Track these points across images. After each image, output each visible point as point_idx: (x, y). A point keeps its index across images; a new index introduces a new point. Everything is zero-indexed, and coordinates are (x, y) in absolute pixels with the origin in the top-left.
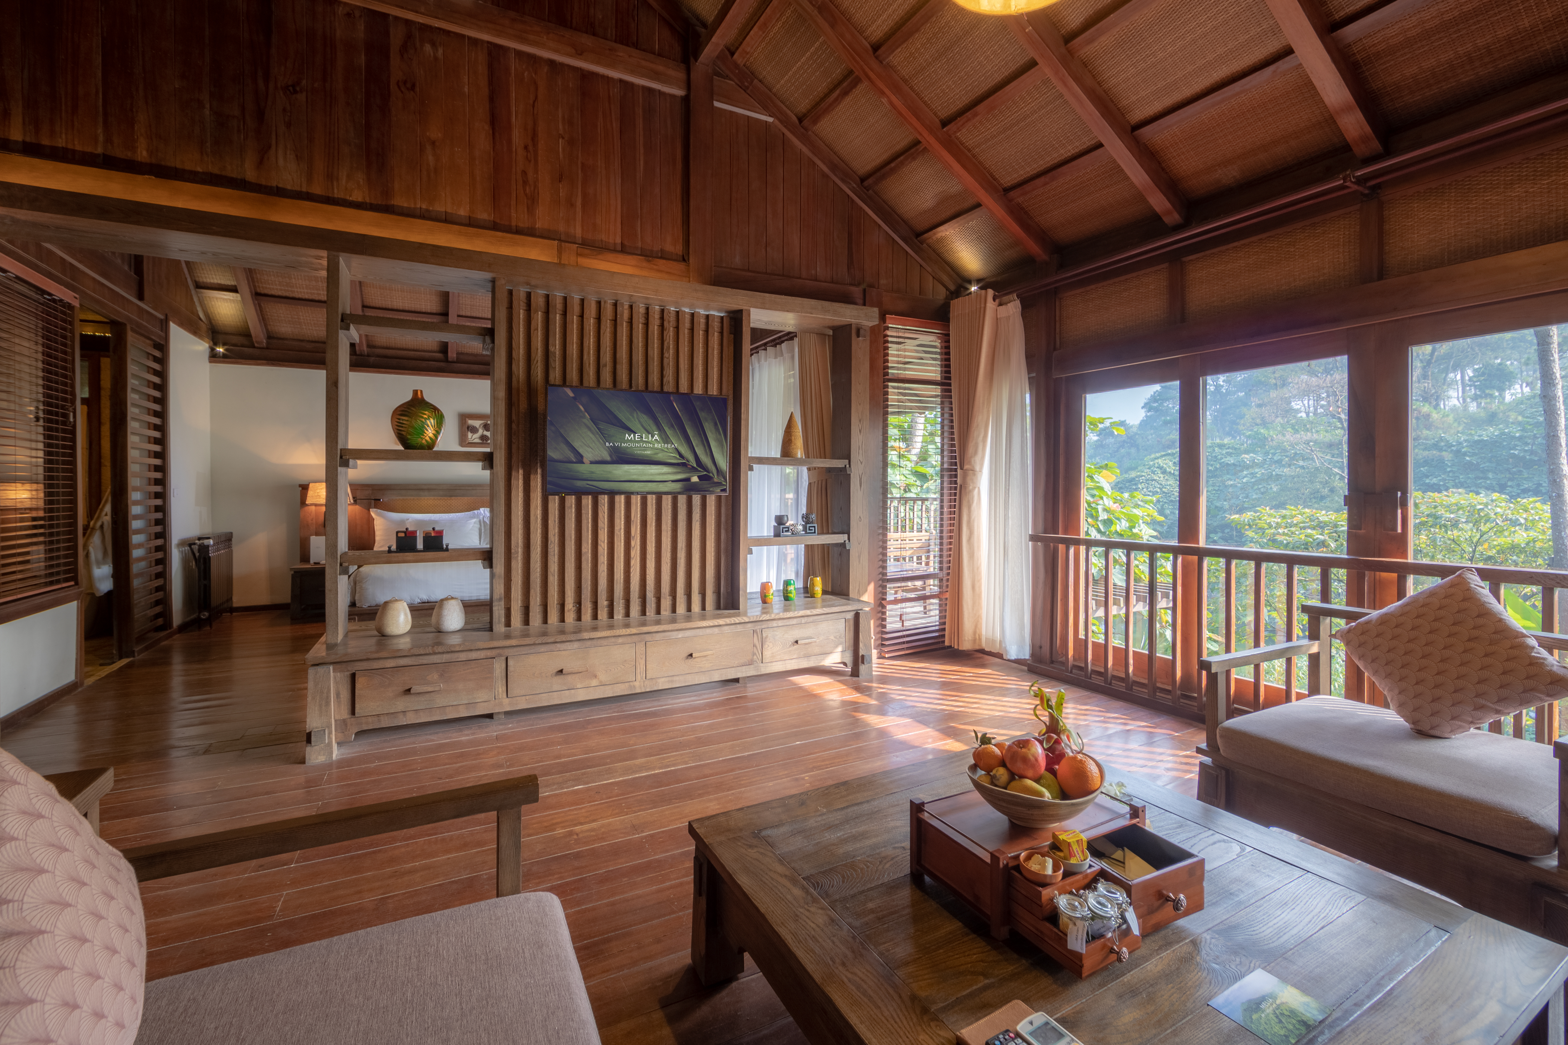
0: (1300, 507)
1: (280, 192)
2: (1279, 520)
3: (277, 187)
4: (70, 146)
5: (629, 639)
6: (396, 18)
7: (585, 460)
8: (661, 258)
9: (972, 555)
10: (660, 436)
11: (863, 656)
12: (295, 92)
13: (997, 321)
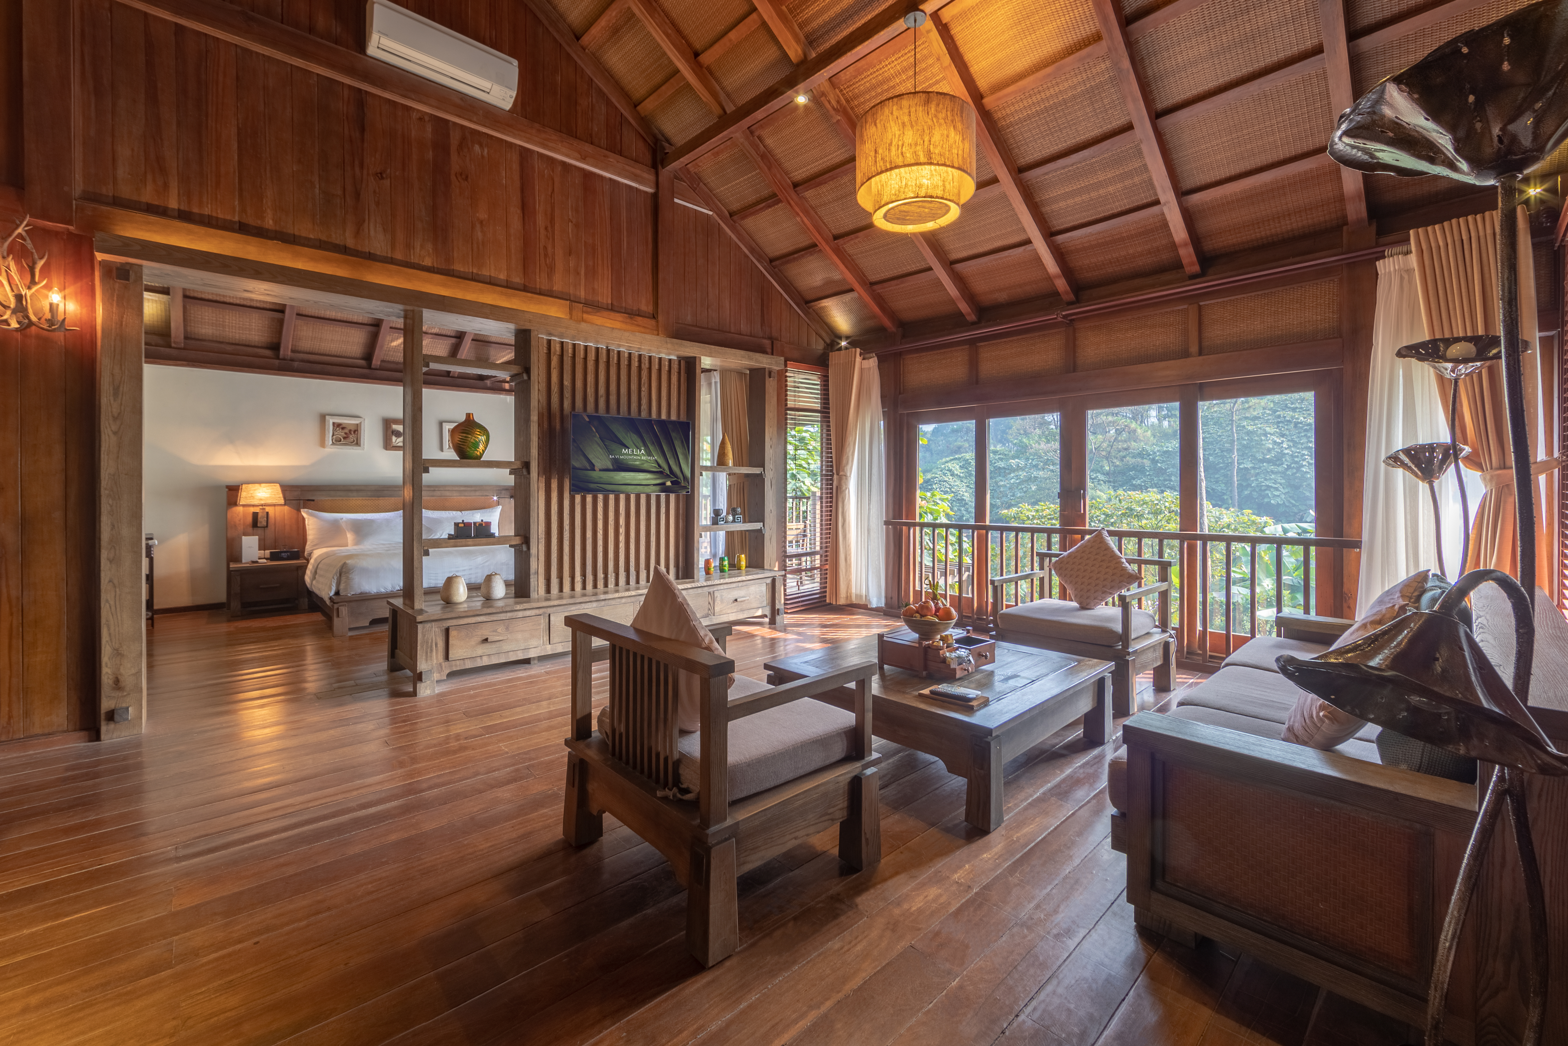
0: (1048, 503)
1: (371, 257)
2: (1034, 514)
3: (369, 253)
4: (214, 214)
5: (629, 600)
6: (455, 124)
7: (596, 468)
8: (638, 315)
9: (845, 537)
10: (645, 450)
11: (778, 609)
12: (382, 178)
13: (862, 370)
